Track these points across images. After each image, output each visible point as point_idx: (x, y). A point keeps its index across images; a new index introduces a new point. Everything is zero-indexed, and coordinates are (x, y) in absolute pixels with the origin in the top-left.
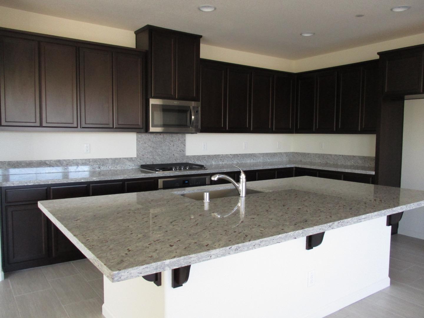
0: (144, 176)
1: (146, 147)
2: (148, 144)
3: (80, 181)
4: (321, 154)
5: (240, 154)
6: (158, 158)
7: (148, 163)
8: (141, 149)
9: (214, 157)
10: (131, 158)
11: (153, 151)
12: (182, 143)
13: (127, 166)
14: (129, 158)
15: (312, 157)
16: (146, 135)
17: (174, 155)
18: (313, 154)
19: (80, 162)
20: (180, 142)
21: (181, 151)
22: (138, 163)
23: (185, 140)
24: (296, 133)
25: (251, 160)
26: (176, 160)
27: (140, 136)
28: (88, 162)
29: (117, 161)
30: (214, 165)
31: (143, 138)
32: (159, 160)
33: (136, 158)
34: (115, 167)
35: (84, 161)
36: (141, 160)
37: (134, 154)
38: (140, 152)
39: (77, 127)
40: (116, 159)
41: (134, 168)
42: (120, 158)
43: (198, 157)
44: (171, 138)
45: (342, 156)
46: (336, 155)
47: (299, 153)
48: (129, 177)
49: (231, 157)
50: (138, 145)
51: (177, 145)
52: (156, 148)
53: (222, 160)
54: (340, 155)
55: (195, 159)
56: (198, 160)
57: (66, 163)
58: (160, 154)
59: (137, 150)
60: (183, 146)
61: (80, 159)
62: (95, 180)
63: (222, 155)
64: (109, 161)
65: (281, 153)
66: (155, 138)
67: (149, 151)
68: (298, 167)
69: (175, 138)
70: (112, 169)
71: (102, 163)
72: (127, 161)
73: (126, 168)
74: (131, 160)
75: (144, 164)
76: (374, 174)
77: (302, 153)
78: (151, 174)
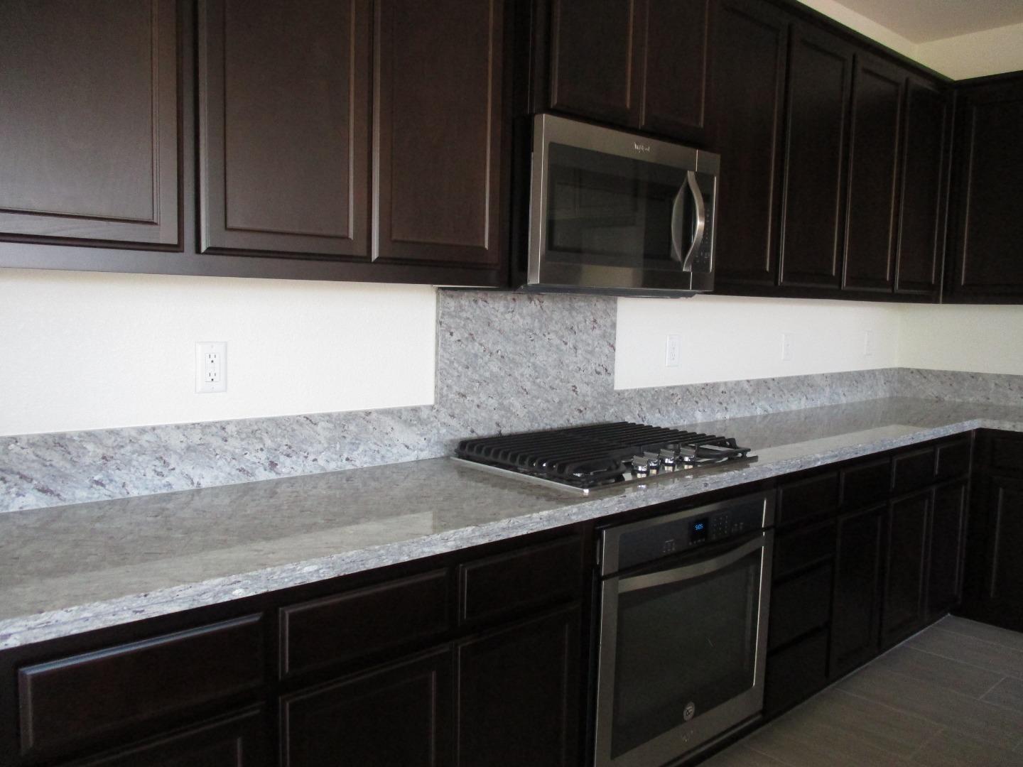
0: (549, 519)
1: (476, 356)
2: (481, 345)
3: (226, 599)
5: (773, 379)
6: (516, 403)
7: (482, 432)
8: (456, 365)
9: (703, 392)
10: (415, 410)
11: (502, 374)
12: (604, 336)
13: (395, 450)
14: (406, 409)
16: (476, 301)
17: (575, 389)
19: (176, 441)
20: (597, 332)
21: (598, 373)
22: (443, 431)
23: (614, 326)
24: (945, 301)
25: (800, 399)
26: (581, 411)
27: (452, 304)
28: (216, 442)
29: (352, 428)
30: (702, 424)
31: (464, 315)
32: (522, 413)
33: (432, 408)
34: (345, 456)
35: (196, 438)
36: (452, 416)
37: (422, 393)
38: (449, 382)
39: (177, 248)
40: (350, 417)
41: (425, 455)
42: (368, 413)
43: (653, 396)
44: (566, 313)
48: (483, 536)
49: (750, 390)
50: (441, 344)
51: (589, 344)
52: (513, 361)
53: (725, 405)
55: (643, 403)
56: (652, 406)
57: (100, 451)
58: (528, 386)
59: (440, 373)
60: (607, 350)
61: (178, 427)
62: (314, 579)
63: (725, 383)
64: (319, 428)
65: (872, 373)
66: (508, 316)
67: (487, 374)
69: (580, 318)
70: (332, 467)
71: (286, 441)
72: (398, 427)
73: (391, 462)
74: (411, 416)
75: (465, 434)
78: (573, 509)
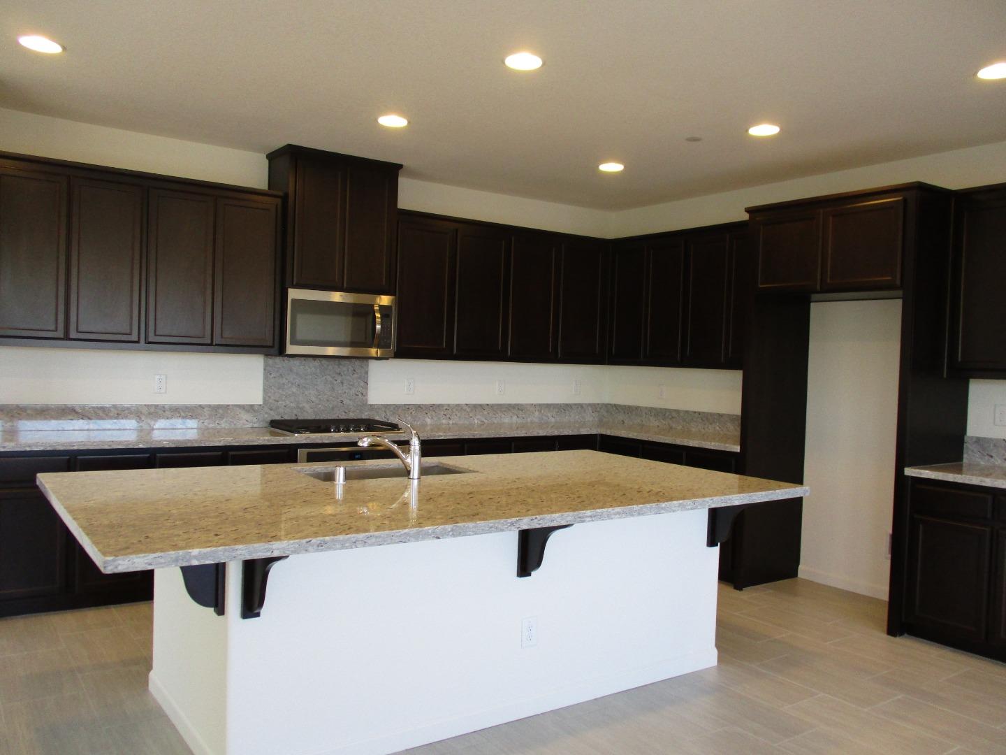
0: (268, 440)
1: (284, 384)
2: (287, 379)
4: (661, 409)
5: (488, 405)
6: (307, 406)
7: (286, 418)
8: (273, 387)
9: (431, 408)
10: (252, 406)
11: (298, 392)
12: (360, 378)
13: (241, 422)
14: (247, 405)
15: (644, 414)
16: (284, 360)
17: (342, 402)
18: (646, 408)
19: (145, 411)
20: (356, 375)
21: (357, 395)
22: (266, 416)
23: (367, 373)
24: (608, 364)
25: (512, 417)
26: (346, 413)
27: (271, 361)
28: (160, 412)
29: (221, 411)
30: (431, 425)
31: (277, 366)
32: (310, 411)
33: (260, 405)
34: (217, 422)
35: (152, 410)
36: (271, 410)
37: (256, 397)
38: (269, 394)
39: (138, 342)
40: (219, 407)
41: (255, 425)
42: (228, 406)
43: (394, 409)
44: (337, 367)
45: (699, 413)
46: (687, 412)
47: (620, 406)
49: (468, 410)
50: (266, 378)
51: (350, 381)
52: (305, 387)
53: (448, 416)
54: (695, 412)
55: (388, 411)
56: (394, 413)
57: (116, 412)
58: (314, 399)
59: (265, 391)
60: (362, 384)
61: (145, 405)
62: (167, 446)
63: (449, 405)
64: (205, 410)
65: (581, 406)
66: (302, 367)
67: (290, 393)
68: (604, 433)
69: (345, 369)
70: (211, 426)
71: (190, 414)
72: (243, 412)
73: (239, 426)
74: (250, 409)
75: (278, 418)
76: (739, 451)
77: (625, 406)
78: (282, 438)
